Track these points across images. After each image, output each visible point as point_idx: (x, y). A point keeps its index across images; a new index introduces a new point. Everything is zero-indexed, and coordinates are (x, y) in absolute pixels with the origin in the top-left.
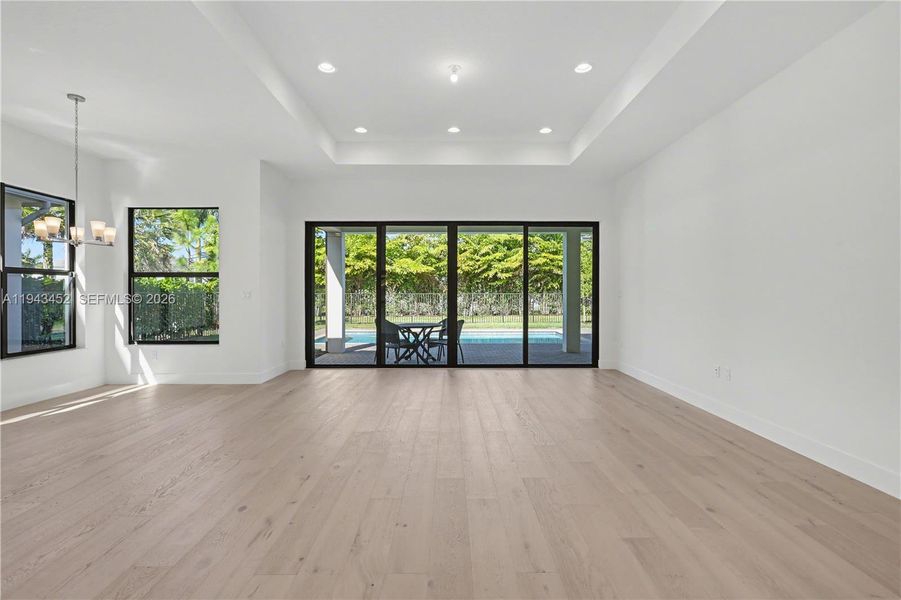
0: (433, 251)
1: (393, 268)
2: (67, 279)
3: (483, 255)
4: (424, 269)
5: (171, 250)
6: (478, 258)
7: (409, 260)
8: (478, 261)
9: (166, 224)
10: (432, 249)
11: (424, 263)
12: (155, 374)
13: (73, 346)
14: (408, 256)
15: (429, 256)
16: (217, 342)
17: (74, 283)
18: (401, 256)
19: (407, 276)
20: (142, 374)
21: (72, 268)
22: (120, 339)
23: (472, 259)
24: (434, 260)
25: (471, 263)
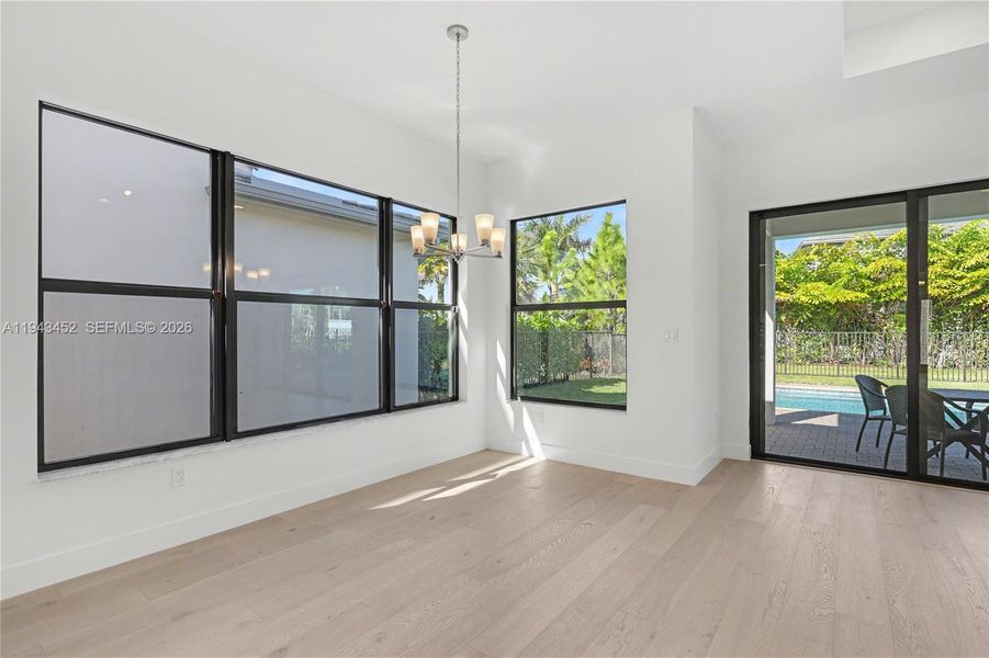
0: (863, 270)
1: (794, 296)
2: (450, 315)
3: (970, 269)
4: (850, 296)
5: (536, 287)
6: (959, 273)
7: (821, 284)
8: (961, 278)
9: (532, 260)
10: (861, 265)
11: (846, 287)
12: (542, 444)
13: (455, 398)
14: (821, 278)
15: (858, 276)
16: (623, 408)
17: (457, 318)
18: (808, 278)
19: (817, 307)
20: (527, 441)
21: (455, 302)
22: (502, 391)
23: (946, 277)
24: (867, 282)
25: (944, 283)
